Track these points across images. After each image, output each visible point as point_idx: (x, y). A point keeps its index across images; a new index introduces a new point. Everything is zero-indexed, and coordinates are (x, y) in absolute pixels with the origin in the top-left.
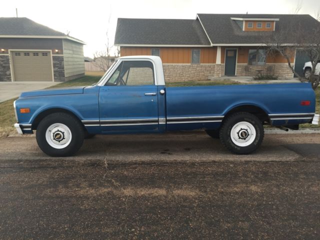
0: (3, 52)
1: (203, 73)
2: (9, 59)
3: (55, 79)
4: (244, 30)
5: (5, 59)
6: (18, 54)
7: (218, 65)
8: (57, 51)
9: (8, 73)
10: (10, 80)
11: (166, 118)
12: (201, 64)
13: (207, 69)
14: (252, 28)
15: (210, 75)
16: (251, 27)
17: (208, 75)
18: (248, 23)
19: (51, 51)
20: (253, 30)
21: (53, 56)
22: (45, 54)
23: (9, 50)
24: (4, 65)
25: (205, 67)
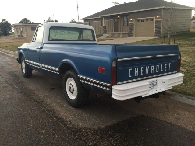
0: (131, 21)
2: (133, 25)
3: (155, 35)
5: (132, 25)
6: (138, 21)
8: (158, 17)
9: (132, 32)
10: (133, 37)
19: (155, 17)
21: (156, 21)
22: (152, 20)
23: (134, 19)
24: (131, 28)
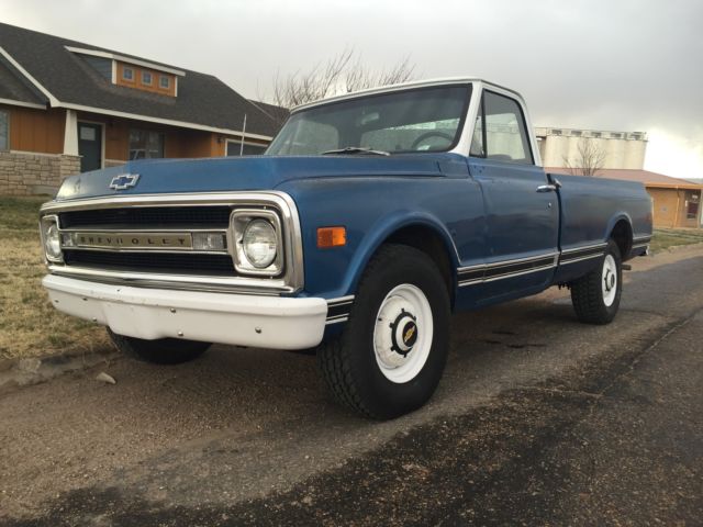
1: (18, 178)
4: (114, 81)
7: (71, 158)
11: (560, 250)
12: (13, 152)
13: (30, 166)
14: (133, 80)
15: (38, 182)
16: (130, 78)
17: (32, 183)
18: (124, 68)
20: (133, 86)
25: (23, 159)
